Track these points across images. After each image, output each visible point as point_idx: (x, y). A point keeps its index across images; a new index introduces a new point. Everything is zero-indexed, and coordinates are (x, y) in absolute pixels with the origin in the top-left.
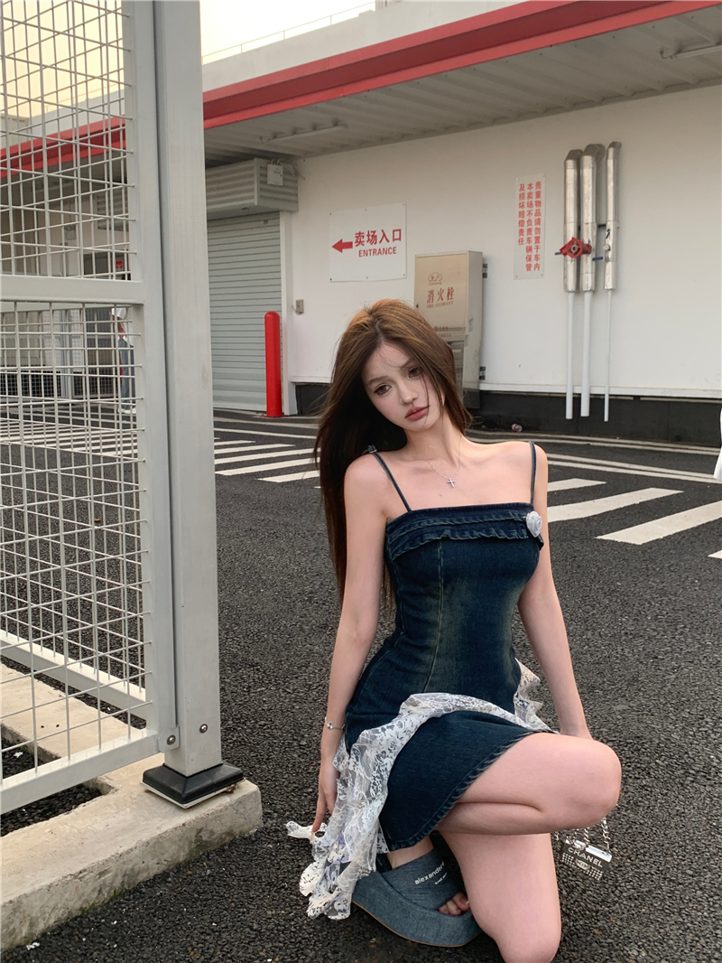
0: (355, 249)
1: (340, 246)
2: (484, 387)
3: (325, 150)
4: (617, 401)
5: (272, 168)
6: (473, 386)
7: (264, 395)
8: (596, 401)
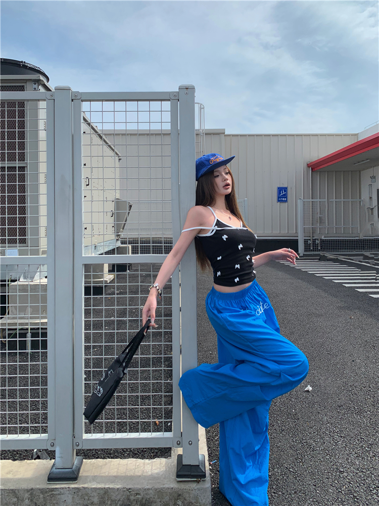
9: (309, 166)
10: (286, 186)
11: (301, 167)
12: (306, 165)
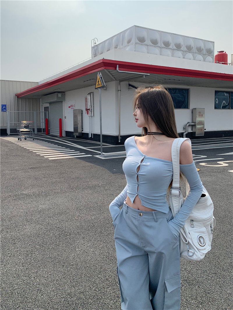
0: (71, 108)
1: (69, 107)
2: (83, 132)
3: (67, 91)
4: (94, 134)
5: (59, 94)
6: (81, 132)
7: (59, 133)
8: (92, 134)
9: (16, 95)
10: (5, 104)
11: (12, 96)
12: (15, 95)
